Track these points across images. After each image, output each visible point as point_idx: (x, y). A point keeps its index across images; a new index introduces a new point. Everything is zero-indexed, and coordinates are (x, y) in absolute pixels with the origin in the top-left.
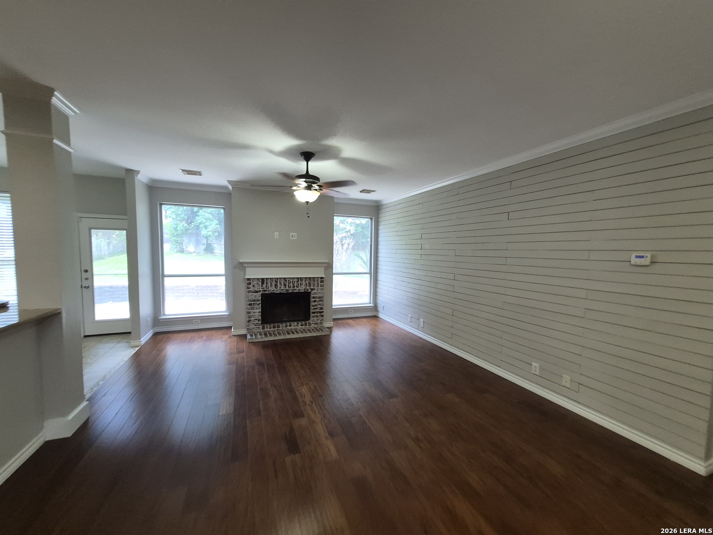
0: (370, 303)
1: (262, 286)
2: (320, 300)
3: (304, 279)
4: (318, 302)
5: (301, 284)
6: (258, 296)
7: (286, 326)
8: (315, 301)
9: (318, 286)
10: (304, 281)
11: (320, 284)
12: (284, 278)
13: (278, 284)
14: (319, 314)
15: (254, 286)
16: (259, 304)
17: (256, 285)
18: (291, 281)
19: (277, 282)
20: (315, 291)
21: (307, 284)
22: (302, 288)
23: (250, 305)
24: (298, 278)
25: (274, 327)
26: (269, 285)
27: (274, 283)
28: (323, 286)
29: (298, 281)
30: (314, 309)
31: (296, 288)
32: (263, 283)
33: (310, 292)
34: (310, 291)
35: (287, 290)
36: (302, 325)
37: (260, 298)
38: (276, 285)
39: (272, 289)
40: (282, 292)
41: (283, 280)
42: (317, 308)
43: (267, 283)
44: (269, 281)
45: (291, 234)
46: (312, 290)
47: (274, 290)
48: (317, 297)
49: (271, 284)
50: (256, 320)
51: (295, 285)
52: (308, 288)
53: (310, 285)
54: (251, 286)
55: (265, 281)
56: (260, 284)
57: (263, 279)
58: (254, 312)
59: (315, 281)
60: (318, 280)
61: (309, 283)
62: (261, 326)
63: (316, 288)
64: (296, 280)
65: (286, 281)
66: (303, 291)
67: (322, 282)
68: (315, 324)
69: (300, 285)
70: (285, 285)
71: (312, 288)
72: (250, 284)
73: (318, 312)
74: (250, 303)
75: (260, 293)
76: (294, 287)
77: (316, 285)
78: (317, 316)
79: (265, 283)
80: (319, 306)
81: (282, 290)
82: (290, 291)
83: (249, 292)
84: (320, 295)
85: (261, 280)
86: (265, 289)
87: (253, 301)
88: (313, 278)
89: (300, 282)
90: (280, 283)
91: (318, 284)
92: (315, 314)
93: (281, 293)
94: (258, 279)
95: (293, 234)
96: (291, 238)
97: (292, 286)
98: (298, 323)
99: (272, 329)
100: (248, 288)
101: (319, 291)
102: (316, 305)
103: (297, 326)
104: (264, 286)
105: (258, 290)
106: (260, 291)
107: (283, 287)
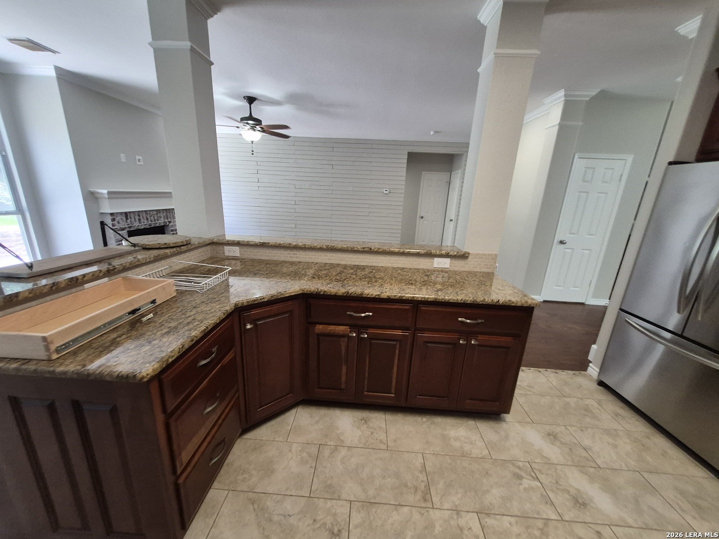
1: (127, 222)
3: (162, 212)
5: (160, 217)
10: (162, 214)
12: (145, 211)
13: (141, 218)
15: (118, 223)
17: (120, 221)
18: (152, 213)
19: (140, 216)
26: (133, 219)
27: (137, 217)
32: (127, 218)
35: (149, 225)
37: (127, 236)
38: (140, 220)
39: (136, 225)
41: (144, 213)
43: (131, 218)
44: (132, 215)
45: (138, 157)
46: (169, 222)
47: (138, 226)
48: (174, 230)
49: (135, 219)
51: (156, 218)
52: (166, 221)
53: (167, 218)
54: (115, 222)
56: (124, 219)
57: (126, 213)
59: (170, 213)
61: (167, 216)
63: (172, 220)
64: (156, 213)
65: (147, 214)
66: (163, 225)
70: (147, 219)
71: (169, 220)
72: (114, 219)
75: (126, 231)
76: (155, 220)
77: (172, 217)
79: (129, 217)
81: (145, 225)
82: (152, 226)
83: (114, 230)
85: (124, 215)
86: (130, 225)
89: (159, 215)
90: (143, 217)
93: (145, 228)
94: (121, 213)
95: (140, 158)
96: (138, 163)
97: (153, 219)
100: (113, 225)
104: (129, 221)
105: (124, 227)
106: (126, 228)
107: (146, 221)
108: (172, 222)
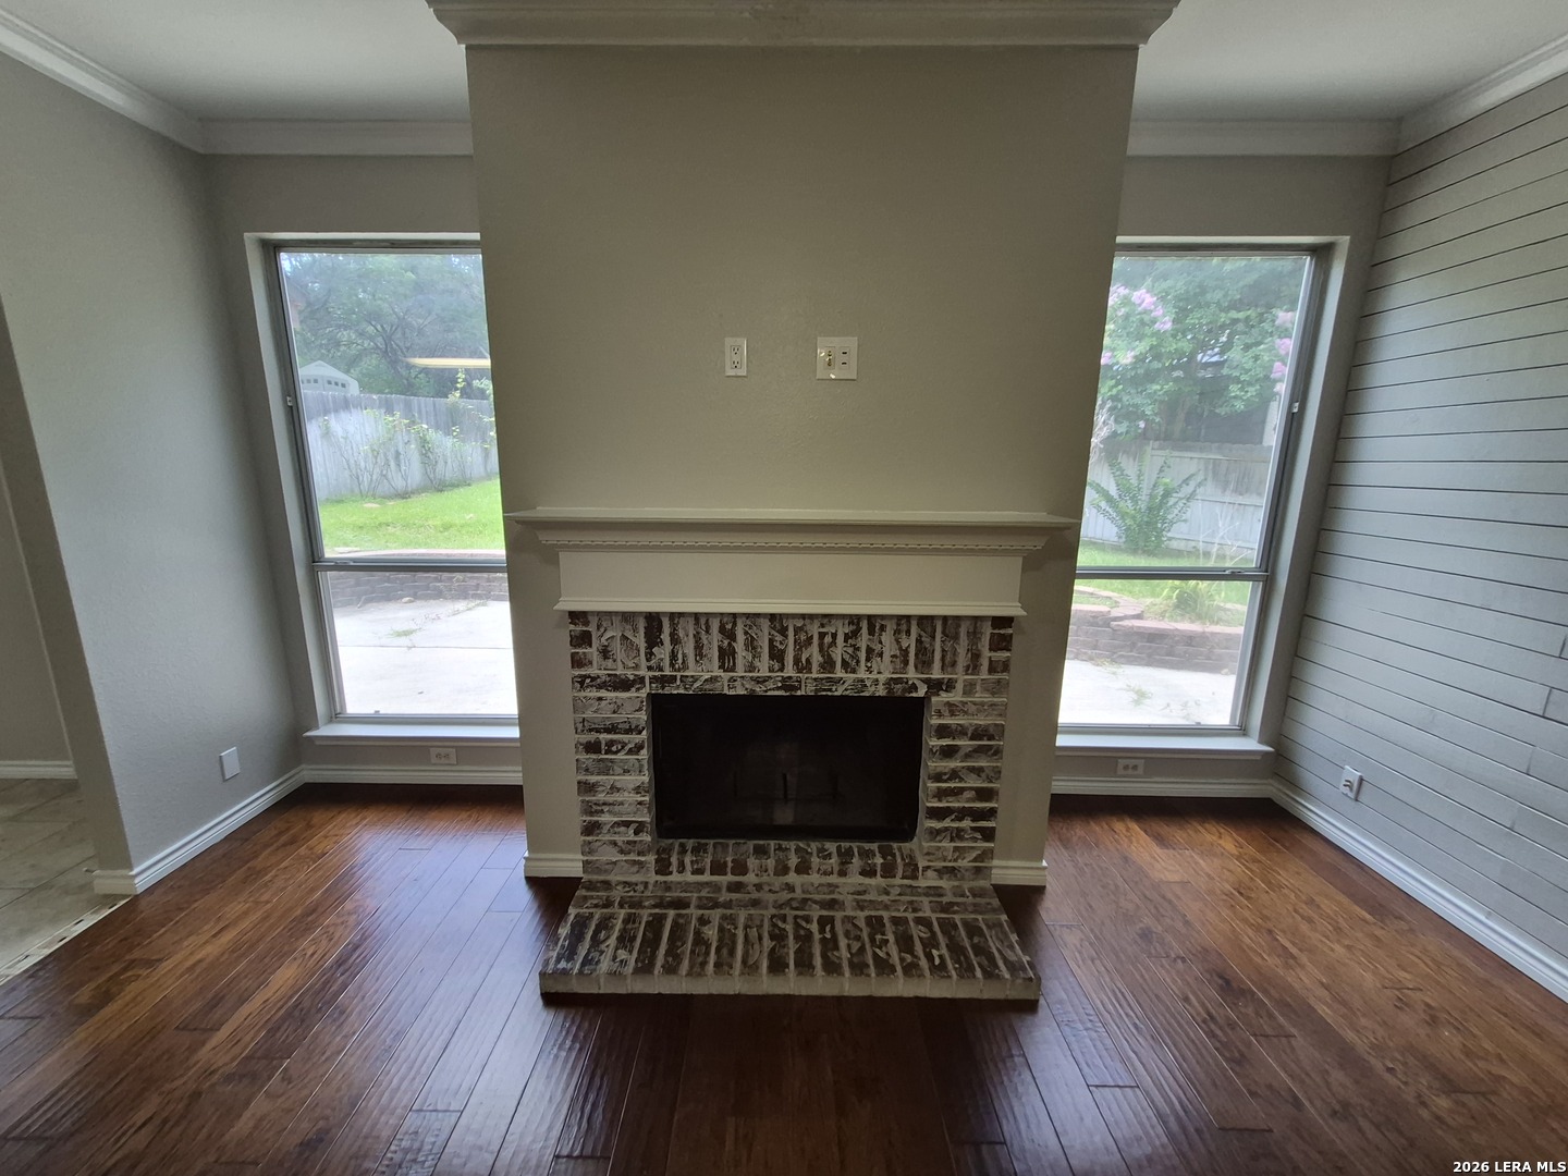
0: (1242, 730)
1: (650, 655)
2: (979, 750)
3: (891, 626)
4: (968, 756)
5: (870, 651)
6: (633, 707)
7: (783, 870)
8: (949, 752)
9: (973, 667)
10: (887, 638)
11: (986, 654)
12: (772, 617)
13: (739, 646)
14: (967, 823)
15: (605, 653)
16: (639, 747)
17: (617, 649)
18: (815, 630)
19: (732, 637)
20: (955, 697)
21: (905, 652)
22: (875, 678)
23: (592, 748)
24: (854, 620)
25: (718, 868)
26: (689, 648)
27: (714, 640)
28: (1006, 666)
29: (855, 634)
30: (941, 794)
31: (839, 673)
32: (653, 640)
33: (921, 703)
34: (922, 692)
35: (787, 684)
36: (868, 872)
37: (643, 716)
38: (727, 655)
39: (704, 674)
40: (759, 690)
41: (765, 624)
42: (962, 790)
43: (675, 640)
44: (687, 631)
45: (824, 344)
46: (935, 686)
47: (713, 680)
48: (961, 732)
49: (699, 647)
50: (627, 824)
51: (838, 654)
52: (911, 674)
53: (924, 662)
54: (593, 652)
55: (667, 630)
56: (640, 641)
57: (653, 621)
58: (614, 789)
59: (956, 638)
60: (974, 635)
61: (921, 650)
62: (651, 858)
63: (961, 677)
64: (842, 630)
65: (783, 631)
66: (881, 692)
67: (1000, 643)
68: (941, 872)
69: (863, 655)
70: (777, 655)
71: (936, 674)
72: (584, 639)
73: (962, 814)
74: (592, 737)
75: (644, 693)
76: (828, 664)
77: (963, 659)
78: (958, 834)
79: (665, 637)
80: (974, 782)
81: (759, 681)
82: (807, 690)
83: (582, 682)
84: (981, 721)
85: (642, 624)
86: (667, 672)
87: (608, 731)
88: (945, 619)
89: (864, 641)
90: (751, 644)
91: (976, 656)
92: (947, 823)
93: (751, 698)
94: (627, 617)
95: (837, 342)
96: (823, 371)
97: (817, 658)
98: (845, 857)
99: (706, 877)
100: (577, 662)
101: (980, 696)
102: (954, 775)
103: (842, 873)
104: (663, 653)
105: (630, 674)
106: (642, 680)
107: (764, 666)
108: (960, 686)
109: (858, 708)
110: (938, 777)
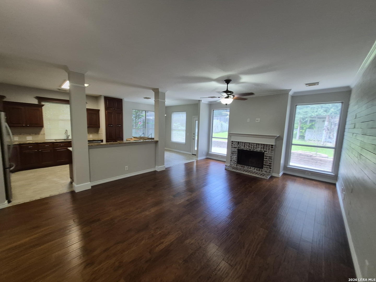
1: (238, 145)
2: (270, 159)
3: (260, 145)
4: (268, 159)
5: (258, 147)
6: (236, 150)
7: (248, 168)
8: (266, 158)
9: (269, 150)
10: (260, 146)
11: (270, 148)
12: (249, 143)
13: (246, 145)
14: (268, 167)
15: (234, 145)
16: (236, 154)
17: (235, 144)
18: (253, 144)
19: (245, 144)
20: (267, 153)
21: (262, 147)
22: (259, 150)
23: (232, 153)
24: (257, 144)
25: (242, 167)
26: (241, 145)
27: (243, 145)
28: (273, 150)
29: (257, 145)
30: (265, 163)
31: (255, 149)
32: (238, 144)
33: (264, 153)
34: (263, 152)
35: (250, 149)
36: (257, 170)
37: (237, 151)
38: (244, 146)
39: (242, 147)
40: (247, 150)
41: (248, 143)
42: (267, 163)
43: (240, 144)
44: (241, 143)
45: (257, 119)
46: (265, 151)
47: (243, 148)
48: (268, 156)
49: (242, 145)
50: (234, 161)
51: (255, 147)
52: (262, 150)
53: (264, 148)
54: (233, 145)
55: (239, 143)
56: (237, 144)
57: (238, 142)
58: (233, 157)
59: (267, 147)
60: (269, 147)
61: (263, 147)
62: (236, 164)
63: (268, 151)
64: (255, 145)
65: (250, 144)
66: (259, 151)
67: (272, 148)
68: (265, 172)
69: (257, 147)
70: (249, 146)
71: (265, 150)
72: (232, 143)
73: (268, 165)
74: (232, 152)
75: (237, 149)
76: (254, 148)
77: (268, 149)
78: (267, 168)
79: (239, 144)
80: (269, 162)
82: (252, 150)
83: (232, 147)
84: (270, 156)
86: (239, 147)
87: (234, 152)
88: (266, 144)
89: (258, 146)
90: (247, 145)
91: (269, 149)
92: (266, 166)
93: (246, 150)
94: (236, 142)
96: (256, 121)
97: (253, 147)
98: (255, 168)
99: (241, 167)
100: (232, 145)
101: (270, 153)
102: (267, 161)
103: (254, 170)
104: (239, 145)
105: (236, 147)
106: (237, 147)
107: (248, 147)
108: (267, 152)
109: (257, 153)
110: (265, 161)
